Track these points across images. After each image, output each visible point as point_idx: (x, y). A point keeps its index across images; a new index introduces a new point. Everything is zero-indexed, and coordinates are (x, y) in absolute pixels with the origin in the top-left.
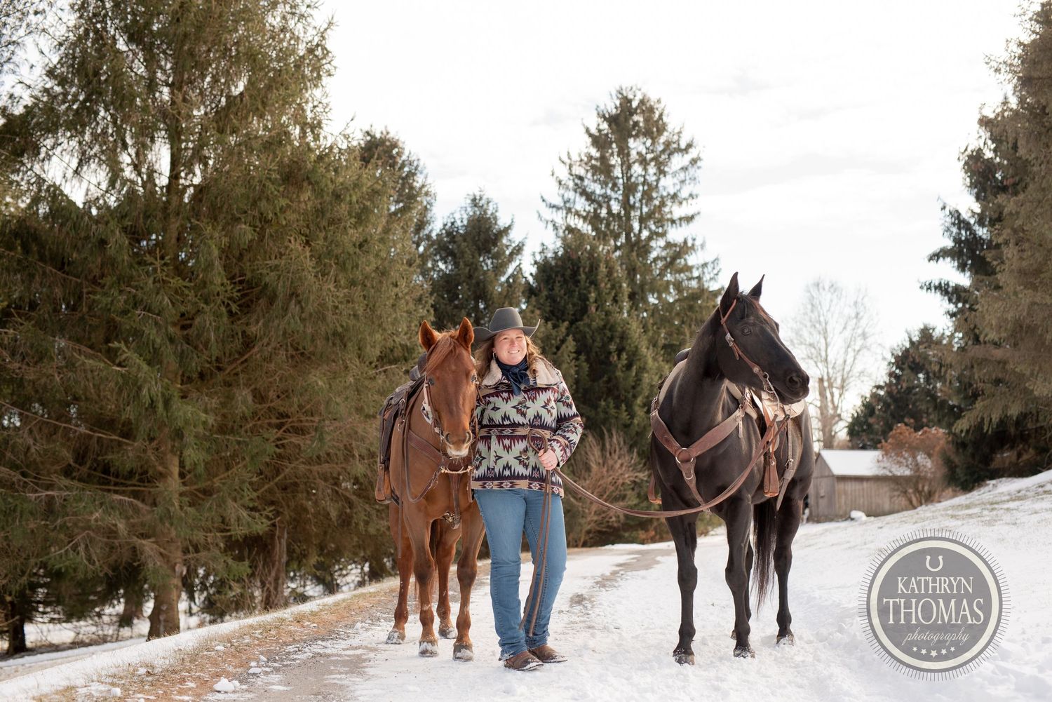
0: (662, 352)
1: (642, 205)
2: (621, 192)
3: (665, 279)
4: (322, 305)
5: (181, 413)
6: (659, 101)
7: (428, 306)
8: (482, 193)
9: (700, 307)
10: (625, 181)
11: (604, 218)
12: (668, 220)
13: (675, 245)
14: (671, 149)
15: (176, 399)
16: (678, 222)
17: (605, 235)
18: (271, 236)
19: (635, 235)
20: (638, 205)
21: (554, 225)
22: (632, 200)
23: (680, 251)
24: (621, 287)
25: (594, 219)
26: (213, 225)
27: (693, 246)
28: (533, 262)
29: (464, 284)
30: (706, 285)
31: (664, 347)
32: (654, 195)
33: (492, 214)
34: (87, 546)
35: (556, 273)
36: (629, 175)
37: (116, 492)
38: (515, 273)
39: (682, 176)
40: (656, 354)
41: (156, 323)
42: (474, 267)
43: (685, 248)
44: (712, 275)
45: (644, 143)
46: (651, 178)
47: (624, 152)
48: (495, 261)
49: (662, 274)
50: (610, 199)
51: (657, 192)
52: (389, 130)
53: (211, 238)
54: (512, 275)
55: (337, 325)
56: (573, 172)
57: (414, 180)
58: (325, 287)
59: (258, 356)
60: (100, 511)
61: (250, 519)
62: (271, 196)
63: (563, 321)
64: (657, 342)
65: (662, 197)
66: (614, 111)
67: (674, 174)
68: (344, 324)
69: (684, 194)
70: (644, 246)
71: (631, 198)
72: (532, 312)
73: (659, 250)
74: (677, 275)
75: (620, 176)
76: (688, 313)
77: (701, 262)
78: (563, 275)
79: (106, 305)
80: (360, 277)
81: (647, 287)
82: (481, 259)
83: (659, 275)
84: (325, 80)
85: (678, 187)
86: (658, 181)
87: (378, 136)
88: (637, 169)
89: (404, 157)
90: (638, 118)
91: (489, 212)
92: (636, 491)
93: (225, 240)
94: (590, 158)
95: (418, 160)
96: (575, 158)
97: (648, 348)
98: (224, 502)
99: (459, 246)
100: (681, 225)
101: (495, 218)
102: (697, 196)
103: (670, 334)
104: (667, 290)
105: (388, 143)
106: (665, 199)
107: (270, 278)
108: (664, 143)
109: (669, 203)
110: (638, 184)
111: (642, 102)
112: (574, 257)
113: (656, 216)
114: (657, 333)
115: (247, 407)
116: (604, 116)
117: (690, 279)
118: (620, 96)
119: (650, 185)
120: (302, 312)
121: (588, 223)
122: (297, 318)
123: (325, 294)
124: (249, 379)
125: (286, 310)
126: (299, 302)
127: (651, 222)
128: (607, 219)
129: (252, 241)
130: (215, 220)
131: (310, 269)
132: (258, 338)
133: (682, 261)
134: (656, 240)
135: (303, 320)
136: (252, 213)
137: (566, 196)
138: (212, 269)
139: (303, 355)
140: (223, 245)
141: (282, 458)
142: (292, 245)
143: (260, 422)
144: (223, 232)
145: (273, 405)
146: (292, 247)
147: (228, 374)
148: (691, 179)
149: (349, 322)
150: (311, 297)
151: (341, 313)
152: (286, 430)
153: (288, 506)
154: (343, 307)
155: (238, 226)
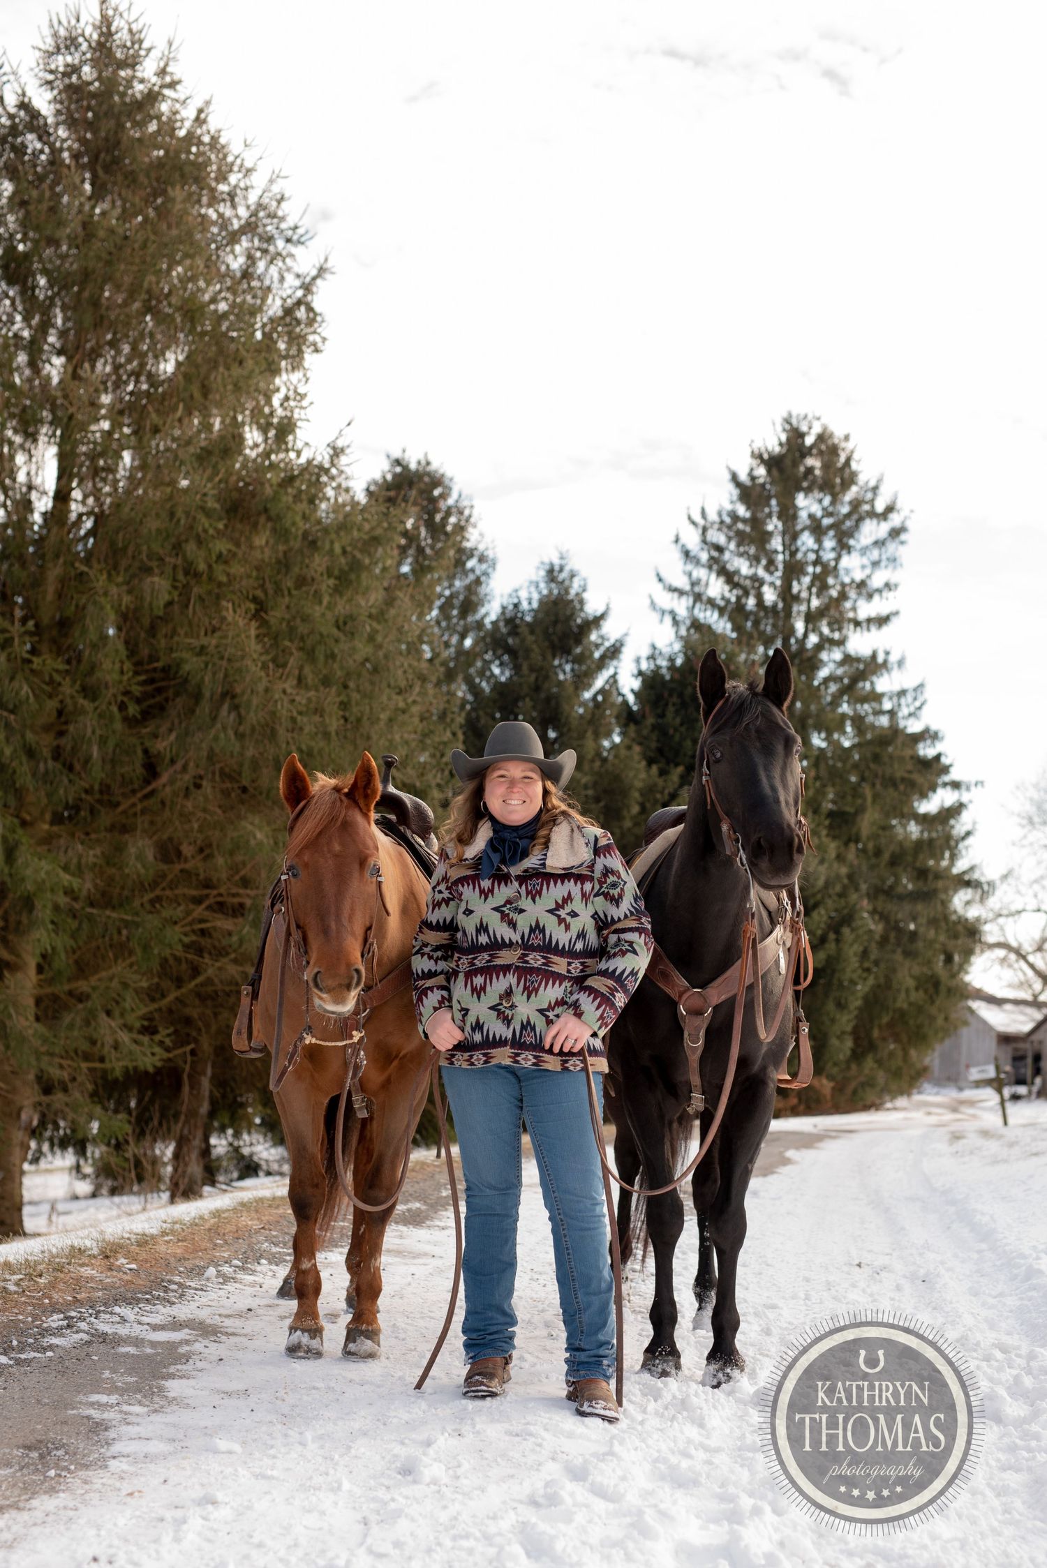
0: (827, 822)
1: (810, 594)
2: (779, 574)
3: (840, 710)
4: (273, 716)
5: (29, 872)
6: (847, 438)
7: (455, 727)
8: (563, 562)
9: (892, 757)
10: (788, 558)
11: (751, 612)
12: (850, 620)
13: (858, 660)
14: (861, 513)
16: (864, 625)
17: (750, 636)
18: (200, 597)
19: (798, 641)
20: (804, 595)
21: (674, 619)
22: (795, 588)
23: (866, 668)
25: (736, 612)
26: (109, 575)
27: (885, 664)
28: (636, 672)
29: (527, 700)
30: (902, 724)
31: (831, 814)
32: (831, 581)
33: (577, 594)
35: (671, 691)
36: (793, 548)
38: (607, 687)
39: (875, 554)
40: (818, 825)
41: (7, 725)
42: (544, 674)
43: (872, 666)
44: (912, 709)
45: (820, 501)
46: (828, 556)
47: (788, 514)
48: (576, 667)
49: (835, 702)
50: (761, 582)
51: (836, 577)
52: (431, 458)
53: (106, 594)
54: (602, 691)
56: (709, 538)
57: (463, 537)
58: (279, 686)
59: (168, 789)
61: (135, 1047)
62: (203, 535)
63: (677, 765)
64: (819, 805)
65: (843, 585)
66: (777, 449)
67: (864, 551)
68: (304, 747)
69: (877, 582)
70: (810, 659)
71: (795, 583)
72: (629, 748)
73: (832, 666)
74: (859, 706)
75: (780, 548)
76: (872, 766)
77: (897, 688)
78: (681, 695)
80: (339, 673)
81: (810, 721)
82: (556, 662)
83: (831, 703)
84: (309, 358)
85: (868, 571)
86: (838, 559)
87: (413, 466)
88: (807, 541)
89: (451, 501)
90: (813, 462)
91: (573, 592)
93: (126, 599)
94: (735, 517)
95: (472, 507)
96: (713, 516)
98: (95, 1017)
99: (523, 641)
100: (868, 630)
101: (582, 602)
102: (896, 586)
103: (841, 796)
104: (841, 728)
105: (426, 479)
106: (847, 589)
107: (192, 664)
108: (850, 503)
109: (852, 594)
110: (807, 564)
111: (821, 438)
113: (833, 614)
115: (144, 866)
116: (760, 457)
117: (879, 712)
118: (788, 427)
119: (825, 566)
120: (240, 724)
121: (726, 618)
122: (231, 733)
123: (277, 696)
124: (152, 823)
125: (214, 719)
126: (236, 707)
127: (824, 622)
128: (755, 614)
129: (170, 604)
130: (115, 567)
131: (255, 656)
132: (167, 760)
133: (868, 685)
134: (830, 650)
135: (240, 736)
136: (173, 560)
137: (695, 574)
138: (105, 645)
139: (244, 790)
140: (123, 608)
141: (200, 951)
142: (229, 615)
143: (168, 892)
144: (125, 588)
145: (188, 866)
146: (230, 619)
147: (124, 812)
148: (888, 559)
149: (313, 744)
150: (255, 701)
151: (301, 729)
152: (209, 908)
153: (208, 1026)
154: (305, 719)
155: (149, 580)
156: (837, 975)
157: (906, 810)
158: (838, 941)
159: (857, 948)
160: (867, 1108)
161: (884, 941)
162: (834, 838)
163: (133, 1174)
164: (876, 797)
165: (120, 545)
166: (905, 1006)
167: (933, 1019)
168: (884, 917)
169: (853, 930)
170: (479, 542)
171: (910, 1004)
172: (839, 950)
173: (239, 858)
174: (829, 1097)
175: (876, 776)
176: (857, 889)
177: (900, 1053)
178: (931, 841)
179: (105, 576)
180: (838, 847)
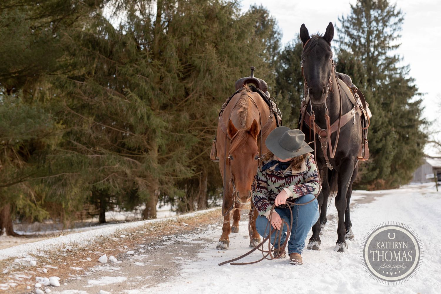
0: (382, 106)
1: (375, 40)
2: (366, 34)
3: (385, 73)
4: (221, 76)
5: (154, 122)
9: (400, 86)
10: (368, 29)
11: (358, 46)
12: (387, 47)
13: (390, 58)
14: (390, 15)
15: (152, 115)
16: (391, 48)
17: (358, 53)
18: (199, 42)
19: (371, 54)
20: (373, 40)
22: (371, 38)
23: (392, 61)
24: (364, 76)
25: (353, 46)
27: (398, 59)
29: (293, 73)
30: (403, 77)
31: (383, 104)
32: (381, 35)
34: (113, 180)
36: (370, 26)
37: (126, 156)
39: (394, 27)
40: (379, 107)
41: (146, 81)
43: (394, 60)
44: (406, 72)
45: (377, 12)
46: (380, 28)
47: (368, 16)
49: (383, 71)
50: (361, 37)
51: (383, 34)
53: (172, 42)
55: (227, 85)
56: (344, 25)
57: (273, 28)
58: (222, 67)
59: (192, 99)
60: (119, 164)
61: (186, 171)
62: (199, 24)
64: (379, 101)
65: (385, 36)
67: (391, 26)
68: (230, 84)
69: (395, 35)
70: (375, 59)
73: (382, 60)
74: (390, 72)
75: (366, 27)
76: (394, 89)
77: (402, 66)
79: (125, 72)
80: (239, 63)
81: (376, 77)
83: (382, 71)
85: (392, 32)
86: (383, 29)
87: (258, 8)
88: (374, 24)
89: (269, 18)
92: (367, 167)
93: (178, 43)
94: (352, 18)
95: (275, 19)
96: (345, 18)
97: (375, 104)
98: (174, 163)
99: (291, 57)
100: (393, 49)
102: (401, 36)
103: (385, 98)
104: (385, 79)
105: (262, 12)
106: (386, 38)
107: (197, 62)
108: (387, 12)
109: (388, 39)
110: (374, 31)
112: (343, 62)
113: (382, 45)
114: (379, 97)
115: (186, 121)
117: (395, 74)
119: (379, 31)
120: (212, 78)
121: (350, 48)
122: (209, 81)
123: (222, 70)
124: (188, 109)
125: (204, 77)
126: (210, 74)
127: (380, 48)
128: (359, 46)
129: (190, 45)
130: (175, 34)
131: (215, 58)
132: (191, 89)
133: (393, 66)
134: (381, 56)
135: (212, 82)
136: (191, 32)
137: (341, 36)
138: (172, 57)
139: (214, 98)
140: (177, 46)
141: (203, 145)
142: (207, 47)
143: (193, 128)
144: (178, 40)
145: (198, 120)
146: (208, 48)
147: (180, 106)
148: (398, 28)
149: (233, 83)
150: (216, 71)
151: (229, 79)
152: (205, 132)
153: (206, 166)
154: (230, 76)
155: (184, 37)
156: (386, 150)
157: (405, 102)
158: (386, 140)
159: (392, 142)
160: (395, 188)
161: (399, 140)
162: (384, 110)
163: (187, 208)
164: (396, 98)
165: (176, 28)
166: (406, 159)
167: (414, 162)
168: (399, 133)
169: (390, 137)
170: (277, 29)
171: (407, 158)
172: (386, 143)
173: (213, 117)
174: (384, 185)
175: (396, 92)
176: (391, 125)
177: (404, 172)
178: (413, 111)
179: (172, 37)
180: (385, 113)
